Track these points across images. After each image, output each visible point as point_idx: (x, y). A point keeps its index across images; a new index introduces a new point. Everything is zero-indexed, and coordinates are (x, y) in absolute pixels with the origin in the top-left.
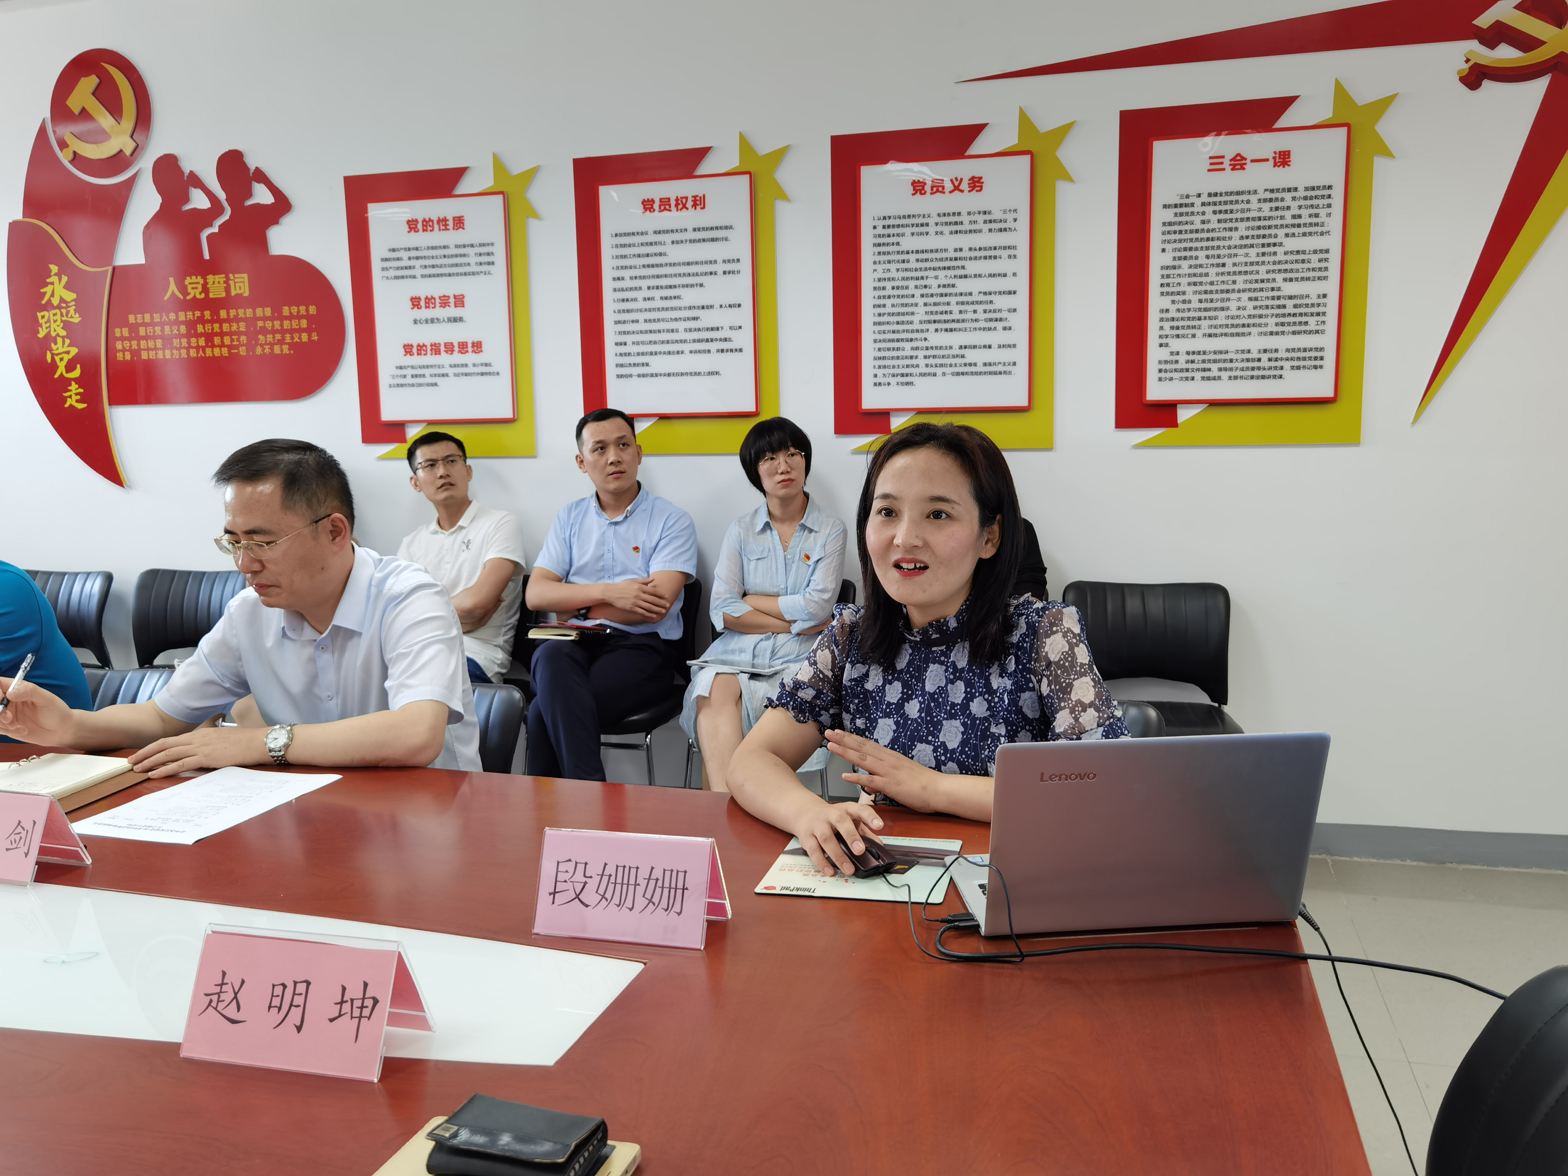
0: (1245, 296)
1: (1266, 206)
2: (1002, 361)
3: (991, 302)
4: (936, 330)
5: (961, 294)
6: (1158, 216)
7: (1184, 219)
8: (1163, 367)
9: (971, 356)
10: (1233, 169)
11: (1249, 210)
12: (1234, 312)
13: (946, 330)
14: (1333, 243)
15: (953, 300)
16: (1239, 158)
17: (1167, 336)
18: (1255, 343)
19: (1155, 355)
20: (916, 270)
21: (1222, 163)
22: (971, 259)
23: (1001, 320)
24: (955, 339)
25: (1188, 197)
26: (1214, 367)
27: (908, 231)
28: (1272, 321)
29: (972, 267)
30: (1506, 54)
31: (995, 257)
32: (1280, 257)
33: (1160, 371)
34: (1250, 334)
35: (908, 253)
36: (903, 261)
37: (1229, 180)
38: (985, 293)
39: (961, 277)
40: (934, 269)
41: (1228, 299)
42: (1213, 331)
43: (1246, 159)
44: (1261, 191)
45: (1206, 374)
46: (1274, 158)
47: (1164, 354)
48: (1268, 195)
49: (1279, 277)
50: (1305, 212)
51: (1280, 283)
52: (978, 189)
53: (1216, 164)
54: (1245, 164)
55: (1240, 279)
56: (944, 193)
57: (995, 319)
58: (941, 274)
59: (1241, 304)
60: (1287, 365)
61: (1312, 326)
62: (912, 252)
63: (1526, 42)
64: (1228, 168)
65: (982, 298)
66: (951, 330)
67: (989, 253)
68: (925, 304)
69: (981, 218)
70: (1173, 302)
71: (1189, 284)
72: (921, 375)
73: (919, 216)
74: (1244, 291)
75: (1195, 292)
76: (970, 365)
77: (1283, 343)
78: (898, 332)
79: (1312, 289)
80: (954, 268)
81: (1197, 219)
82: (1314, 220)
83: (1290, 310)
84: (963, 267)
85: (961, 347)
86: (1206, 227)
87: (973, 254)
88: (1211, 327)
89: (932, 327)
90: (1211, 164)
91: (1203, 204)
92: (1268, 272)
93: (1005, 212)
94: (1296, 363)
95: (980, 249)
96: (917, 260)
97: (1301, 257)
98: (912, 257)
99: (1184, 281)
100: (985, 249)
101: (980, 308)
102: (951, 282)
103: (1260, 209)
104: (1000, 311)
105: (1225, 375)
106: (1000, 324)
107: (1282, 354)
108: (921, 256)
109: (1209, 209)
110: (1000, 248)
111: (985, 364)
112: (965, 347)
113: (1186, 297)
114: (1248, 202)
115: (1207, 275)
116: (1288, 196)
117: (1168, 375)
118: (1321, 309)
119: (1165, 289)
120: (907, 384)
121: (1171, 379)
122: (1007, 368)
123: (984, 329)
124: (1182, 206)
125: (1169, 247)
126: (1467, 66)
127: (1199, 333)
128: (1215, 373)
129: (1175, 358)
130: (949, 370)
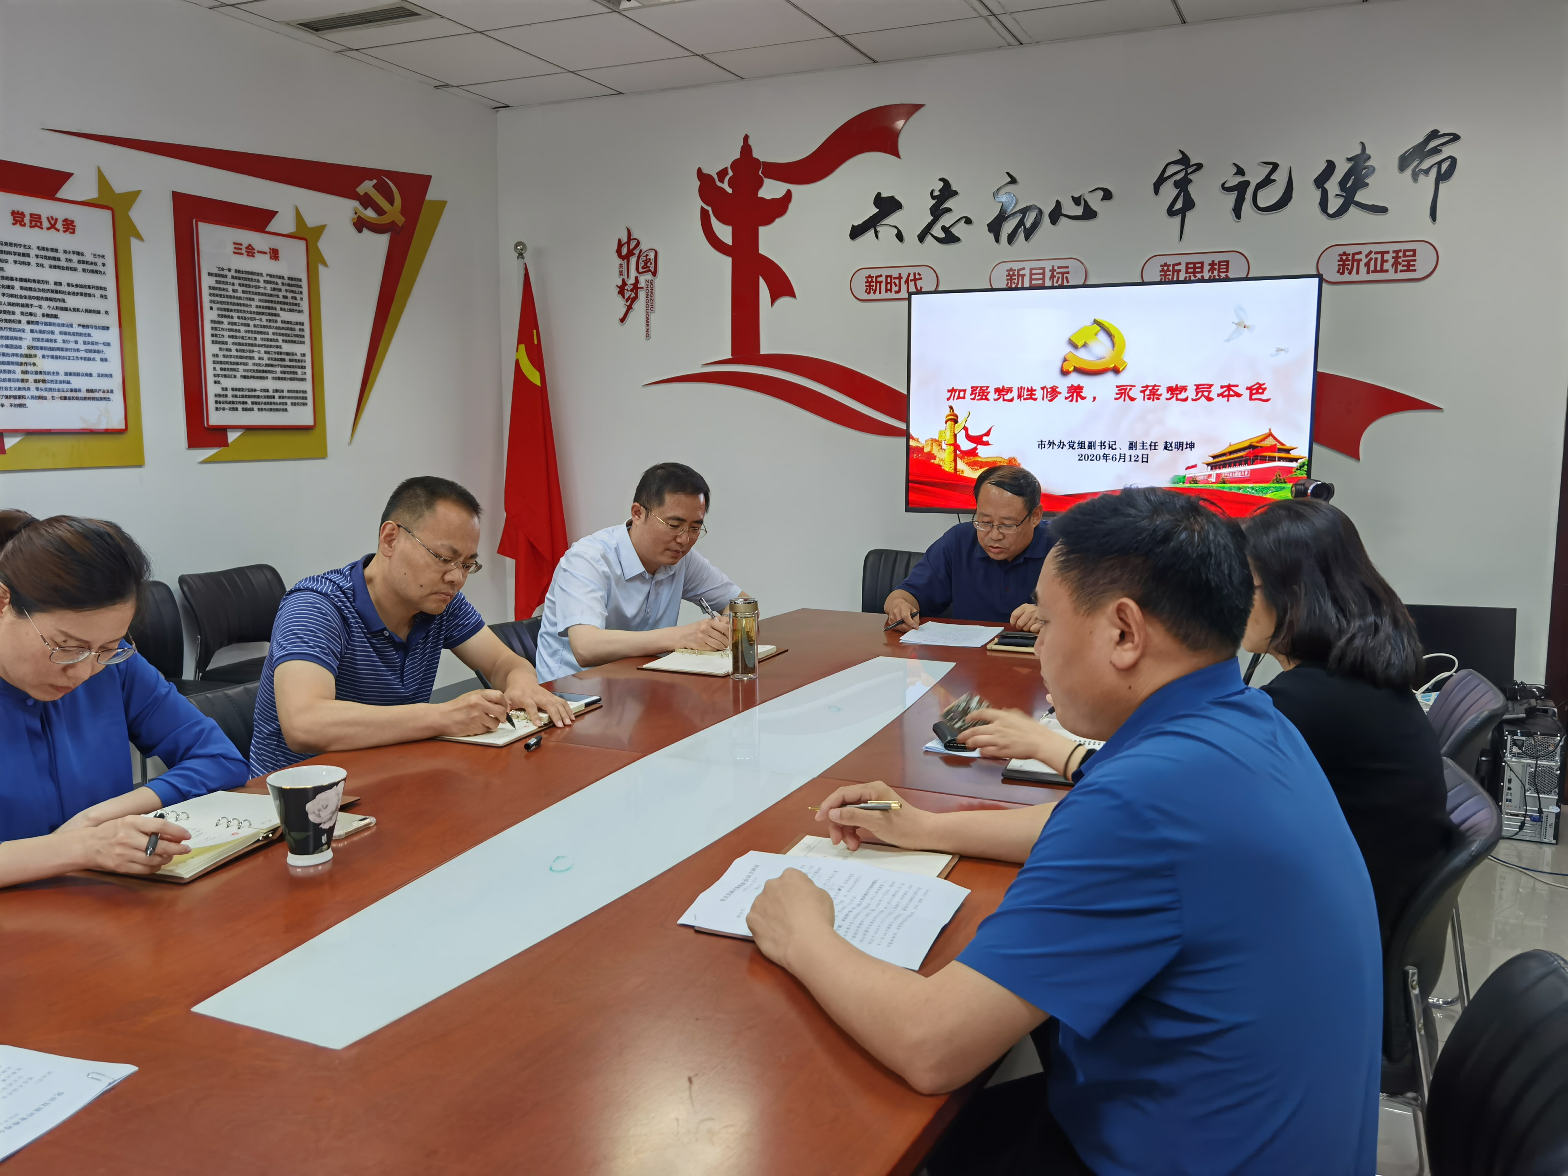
0: (263, 350)
1: (269, 286)
2: (102, 389)
3: (89, 335)
4: (44, 357)
5: (63, 325)
6: (207, 282)
7: (222, 286)
8: (219, 399)
9: (76, 382)
10: (248, 255)
11: (259, 287)
12: (257, 361)
13: (52, 357)
14: (304, 318)
15: (57, 330)
16: (250, 248)
17: (218, 375)
18: (270, 384)
19: (212, 389)
20: (21, 297)
21: (241, 249)
23: (98, 352)
24: (61, 366)
25: (223, 269)
26: (249, 401)
27: (11, 258)
29: (72, 302)
31: (90, 295)
32: (279, 324)
33: (216, 402)
34: (267, 378)
35: (12, 279)
36: (8, 287)
37: (244, 263)
38: (84, 326)
39: (62, 309)
40: (38, 298)
41: (253, 351)
42: (246, 374)
43: (254, 249)
44: (264, 275)
45: (245, 406)
46: (270, 252)
47: (217, 389)
48: (268, 279)
49: (280, 338)
50: (290, 295)
52: (72, 231)
53: (238, 248)
54: (254, 253)
55: (259, 336)
56: (42, 228)
57: (94, 352)
58: (45, 304)
59: (261, 355)
60: (289, 401)
61: (299, 376)
62: (16, 279)
63: (380, 211)
64: (245, 254)
65: (81, 330)
66: (57, 357)
67: (84, 291)
68: (32, 331)
69: (75, 258)
70: (220, 349)
71: (229, 337)
72: (33, 397)
73: (20, 245)
74: (261, 346)
75: (234, 344)
76: (76, 391)
77: (285, 385)
78: (8, 355)
79: (298, 349)
80: (55, 300)
81: (230, 288)
82: (294, 301)
83: (287, 363)
84: (63, 300)
85: (66, 374)
86: (236, 294)
87: (71, 289)
88: (244, 370)
89: (40, 353)
90: (235, 248)
91: (233, 277)
92: (274, 334)
93: (95, 256)
94: (293, 401)
95: (77, 286)
96: (22, 288)
97: (290, 326)
98: (17, 284)
99: (226, 334)
100: (81, 286)
101: (81, 339)
102: (54, 312)
103: (265, 288)
104: (97, 343)
105: (256, 407)
106: (98, 356)
107: (286, 394)
108: (24, 284)
109: (237, 282)
110: (93, 287)
111: (88, 391)
112: (70, 374)
113: (229, 346)
114: (258, 281)
115: (239, 331)
116: (279, 281)
117: (222, 406)
118: (303, 364)
119: (215, 339)
120: (20, 405)
124: (219, 275)
125: (215, 306)
126: (356, 217)
127: (238, 374)
128: (249, 406)
129: (225, 393)
130: (56, 394)
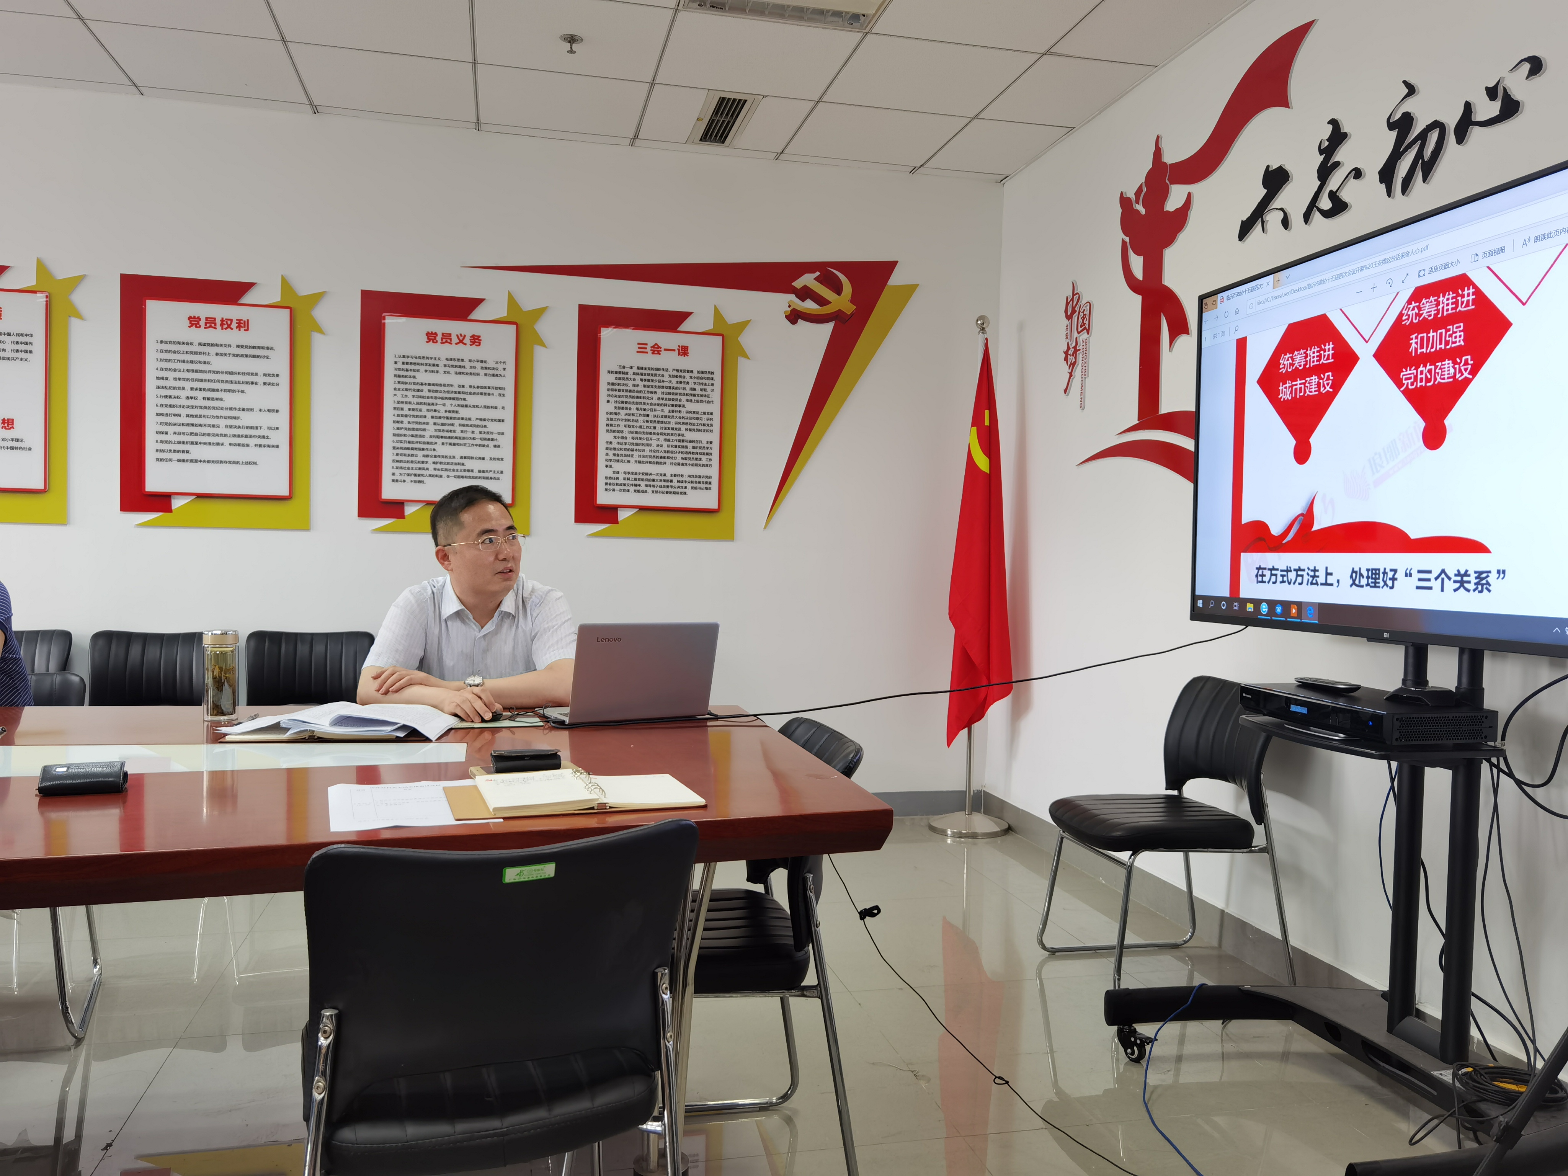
0: (662, 438)
1: (674, 380)
2: (493, 470)
3: (485, 426)
4: (443, 444)
5: (463, 419)
6: (605, 379)
7: (622, 382)
8: (608, 481)
9: (469, 465)
10: (653, 353)
11: (663, 381)
12: (655, 448)
13: (450, 444)
14: (715, 408)
15: (456, 422)
16: (656, 346)
17: (611, 460)
18: (669, 469)
19: (602, 472)
20: (428, 398)
21: (646, 348)
22: (470, 393)
23: (492, 440)
24: (458, 451)
25: (624, 367)
26: (643, 484)
27: (422, 368)
28: (679, 456)
29: (471, 400)
30: (810, 305)
31: (489, 394)
32: (683, 414)
33: (606, 484)
34: (665, 463)
35: (422, 384)
36: (418, 390)
37: (650, 360)
38: (481, 420)
39: (463, 406)
40: (442, 398)
41: (651, 439)
42: (641, 459)
43: (661, 348)
44: (670, 370)
45: (638, 488)
46: (679, 350)
47: (609, 472)
48: (675, 373)
49: (683, 427)
50: (698, 387)
51: (683, 431)
52: (478, 344)
53: (642, 348)
54: (661, 351)
55: (658, 426)
56: (451, 344)
57: (488, 440)
58: (448, 402)
59: (659, 443)
60: (689, 486)
61: (704, 462)
62: (426, 384)
64: (650, 352)
65: (479, 423)
66: (454, 444)
67: (485, 391)
68: (435, 424)
69: (479, 365)
70: (615, 437)
71: (625, 426)
72: (430, 476)
73: (431, 358)
74: (661, 434)
75: (630, 432)
76: (469, 471)
77: (686, 471)
78: (413, 442)
79: (704, 437)
80: (457, 399)
81: (630, 383)
82: (703, 393)
83: (690, 450)
84: (465, 399)
85: (461, 458)
86: (636, 389)
87: (472, 390)
88: (640, 456)
89: (440, 441)
90: (639, 348)
91: (634, 374)
92: (676, 423)
93: (497, 363)
94: (694, 485)
95: (478, 387)
96: (429, 391)
97: (696, 416)
98: (426, 388)
99: (622, 423)
100: (482, 388)
101: (477, 430)
102: (456, 409)
103: (670, 382)
104: (492, 433)
105: (650, 489)
106: (491, 443)
107: (685, 478)
108: (432, 388)
109: (638, 377)
110: (493, 388)
111: (480, 471)
112: (465, 458)
113: (624, 435)
114: (663, 376)
115: (637, 421)
116: (687, 375)
117: (612, 487)
118: (709, 451)
119: (610, 428)
120: (419, 482)
121: (614, 490)
122: (497, 475)
123: (480, 445)
124: (621, 373)
125: (612, 399)
126: (789, 309)
127: (632, 460)
128: (643, 488)
129: (616, 476)
130: (452, 474)
